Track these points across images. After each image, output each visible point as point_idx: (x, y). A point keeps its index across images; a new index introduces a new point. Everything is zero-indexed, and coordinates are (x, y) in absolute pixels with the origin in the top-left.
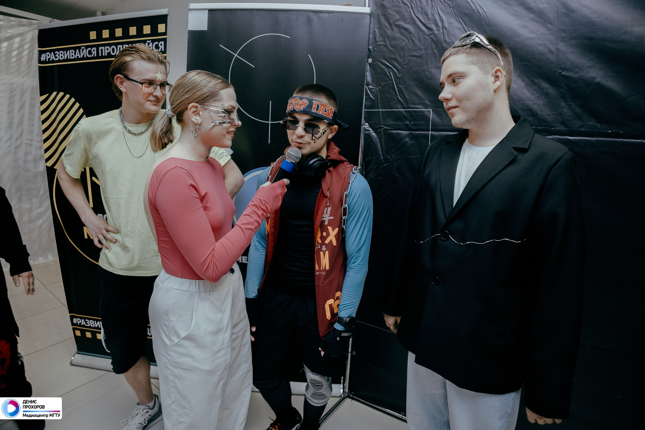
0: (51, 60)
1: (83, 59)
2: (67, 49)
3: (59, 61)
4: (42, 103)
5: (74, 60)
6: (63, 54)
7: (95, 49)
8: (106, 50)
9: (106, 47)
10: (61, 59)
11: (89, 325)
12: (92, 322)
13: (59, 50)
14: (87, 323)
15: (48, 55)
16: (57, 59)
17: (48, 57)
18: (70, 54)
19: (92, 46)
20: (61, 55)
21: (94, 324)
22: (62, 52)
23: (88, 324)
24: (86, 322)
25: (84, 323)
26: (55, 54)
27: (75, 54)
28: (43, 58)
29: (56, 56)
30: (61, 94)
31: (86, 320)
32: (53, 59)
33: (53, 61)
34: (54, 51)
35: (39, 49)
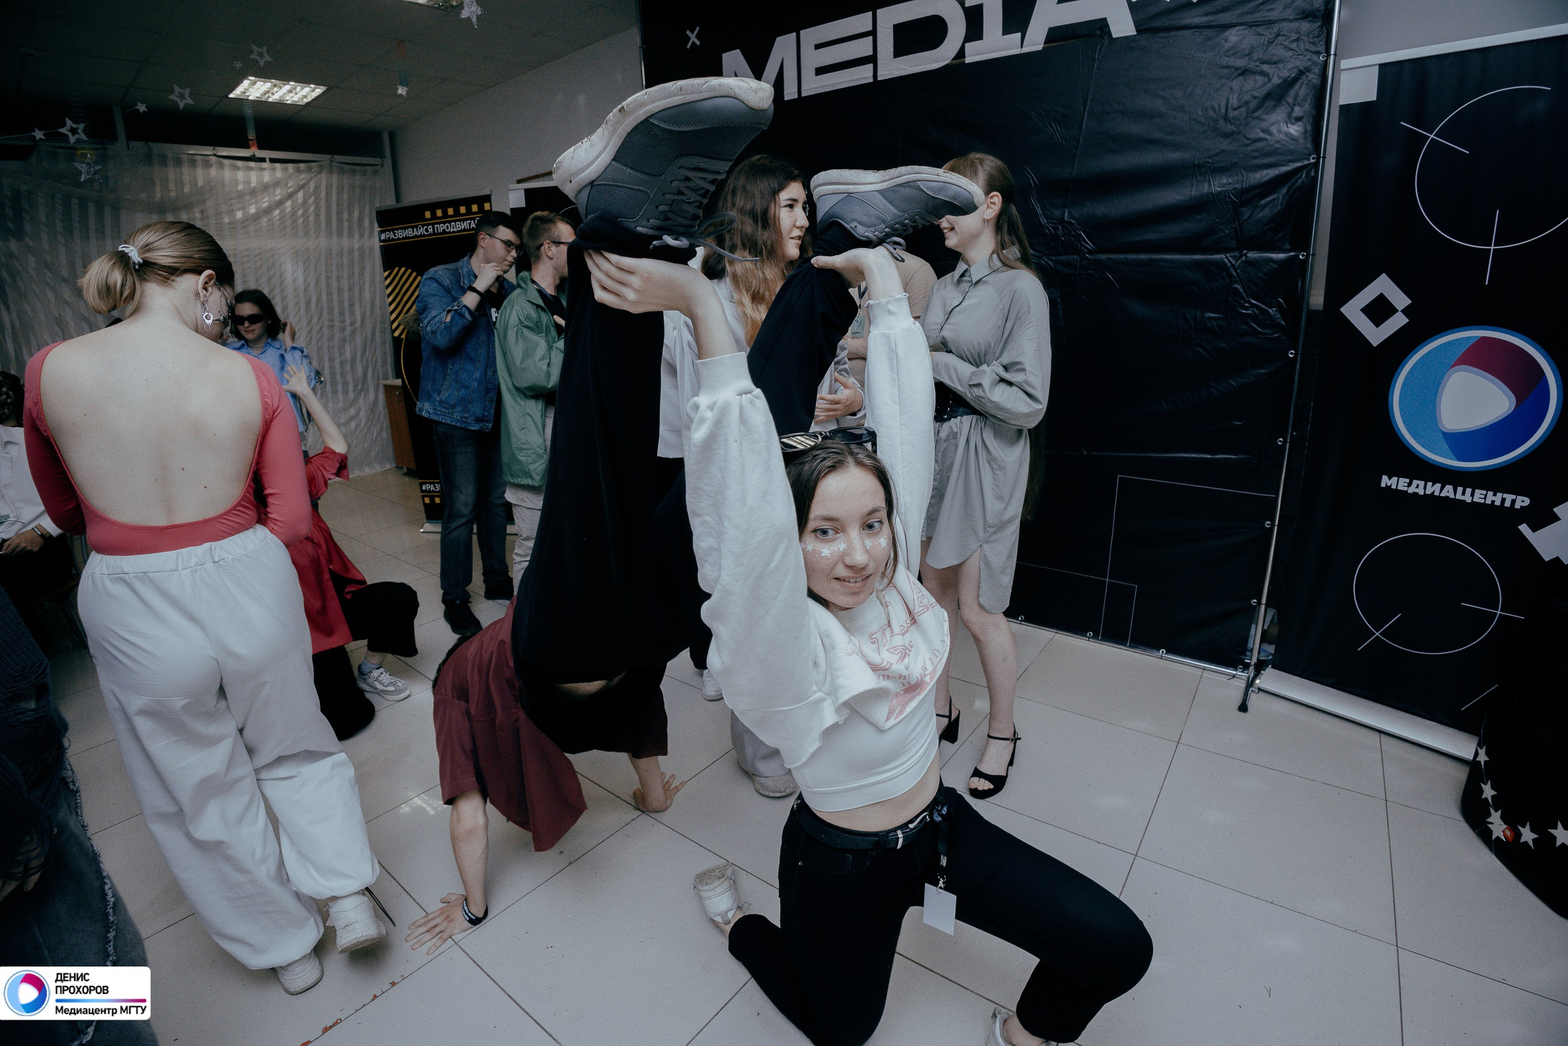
0: (391, 238)
1: (421, 236)
2: (405, 228)
3: (399, 239)
4: (386, 278)
5: (413, 237)
7: (431, 227)
8: (441, 228)
9: (441, 225)
10: (400, 237)
13: (397, 229)
15: (389, 234)
16: (396, 238)
17: (387, 237)
18: (409, 233)
19: (428, 225)
20: (400, 234)
22: (403, 230)
26: (394, 233)
27: (413, 232)
28: (383, 237)
29: (396, 234)
30: (403, 269)
32: (393, 238)
33: (393, 240)
35: (379, 229)
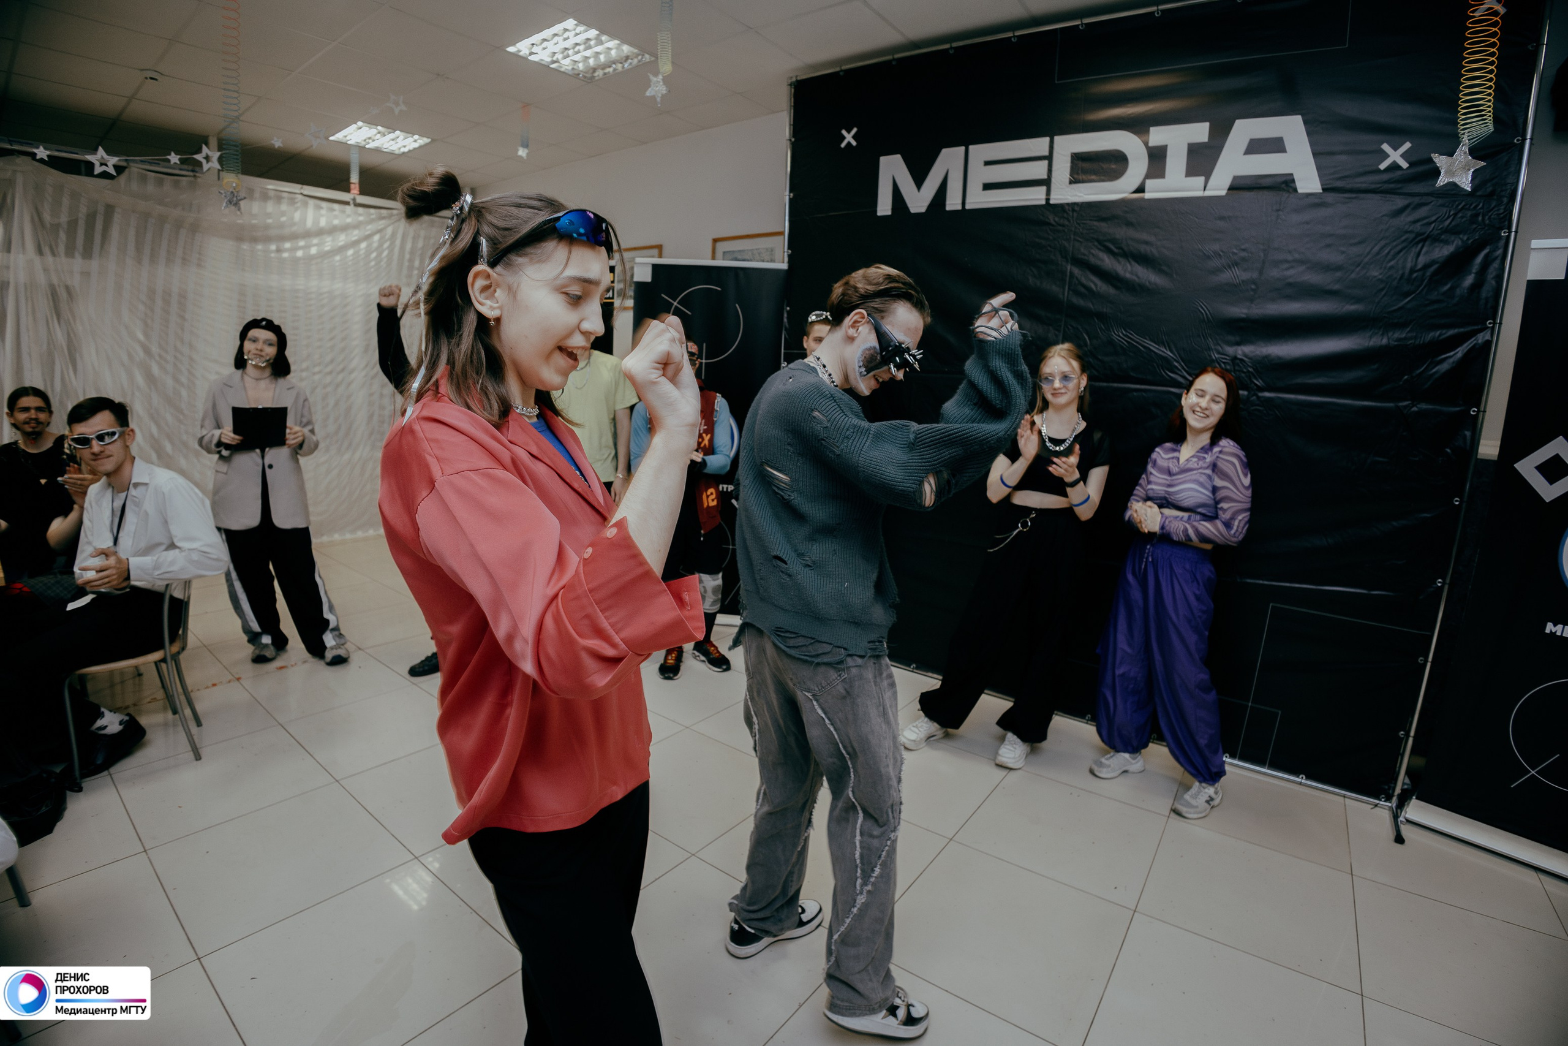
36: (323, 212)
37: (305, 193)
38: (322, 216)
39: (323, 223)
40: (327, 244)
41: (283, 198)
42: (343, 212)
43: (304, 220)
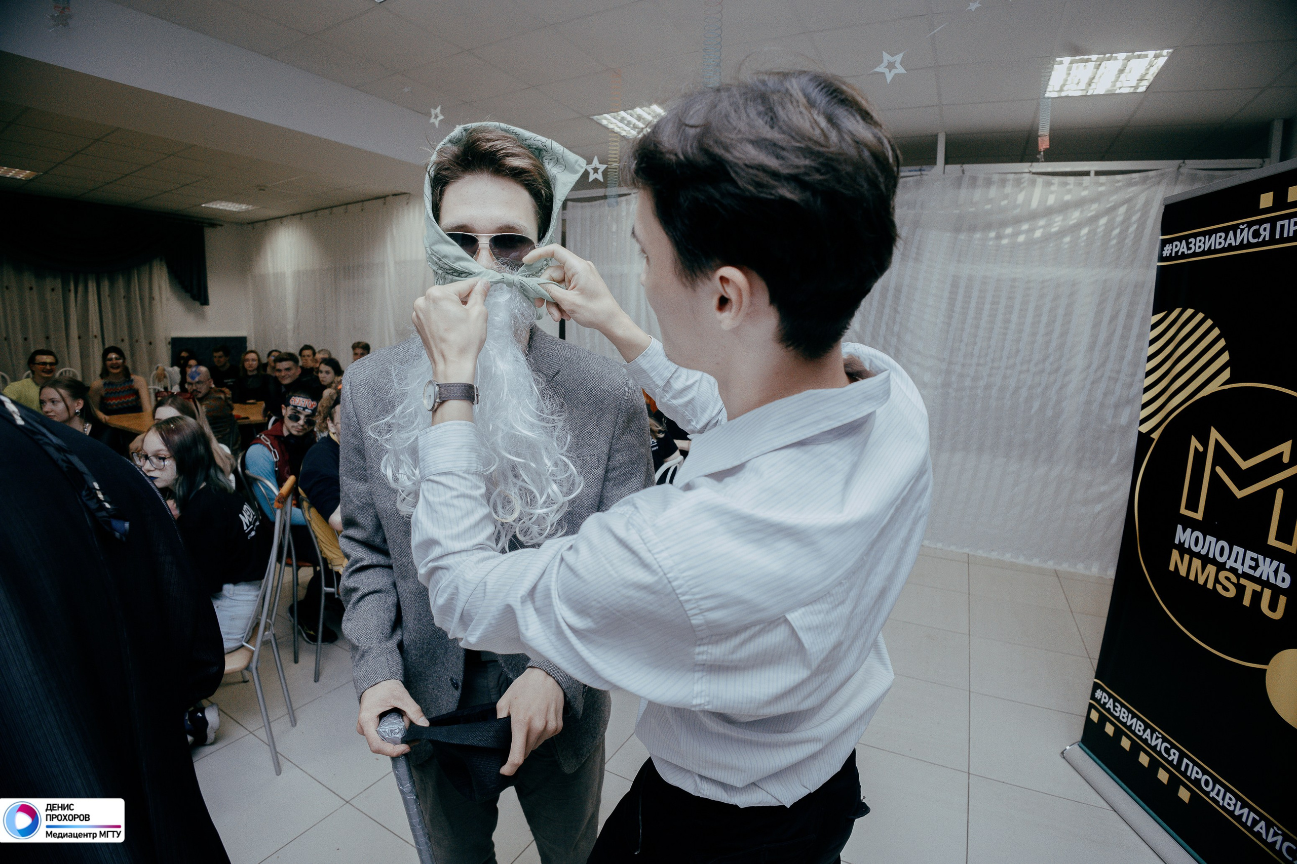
0: (1180, 254)
1: (1239, 246)
2: (1210, 233)
3: (1195, 254)
4: (1154, 326)
5: (1221, 250)
6: (1203, 241)
9: (1293, 220)
10: (1198, 250)
11: (1117, 714)
12: (1124, 713)
13: (1195, 236)
14: (1116, 709)
15: (1176, 246)
16: (1189, 252)
18: (1218, 241)
19: (1261, 222)
20: (1200, 244)
21: (1126, 718)
22: (1202, 238)
23: (1116, 712)
24: (1115, 706)
25: (1112, 707)
26: (1188, 244)
27: (1227, 239)
28: (1166, 253)
29: (1190, 246)
30: (1190, 311)
31: (1117, 704)
32: (1183, 253)
33: (1184, 256)
34: (1186, 238)
35: (1161, 237)
36: (1053, 188)
37: (1034, 170)
38: (1052, 193)
39: (1051, 200)
40: (1055, 225)
41: (1008, 180)
42: (1080, 184)
43: (1028, 200)
